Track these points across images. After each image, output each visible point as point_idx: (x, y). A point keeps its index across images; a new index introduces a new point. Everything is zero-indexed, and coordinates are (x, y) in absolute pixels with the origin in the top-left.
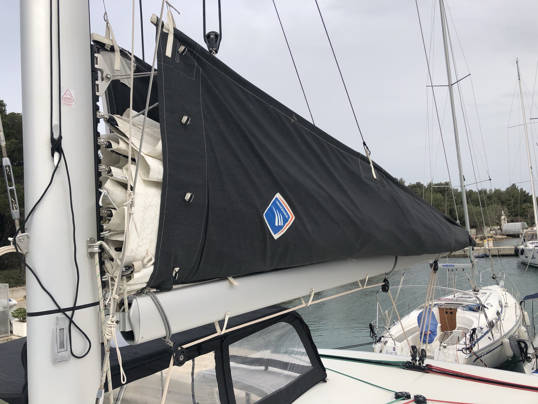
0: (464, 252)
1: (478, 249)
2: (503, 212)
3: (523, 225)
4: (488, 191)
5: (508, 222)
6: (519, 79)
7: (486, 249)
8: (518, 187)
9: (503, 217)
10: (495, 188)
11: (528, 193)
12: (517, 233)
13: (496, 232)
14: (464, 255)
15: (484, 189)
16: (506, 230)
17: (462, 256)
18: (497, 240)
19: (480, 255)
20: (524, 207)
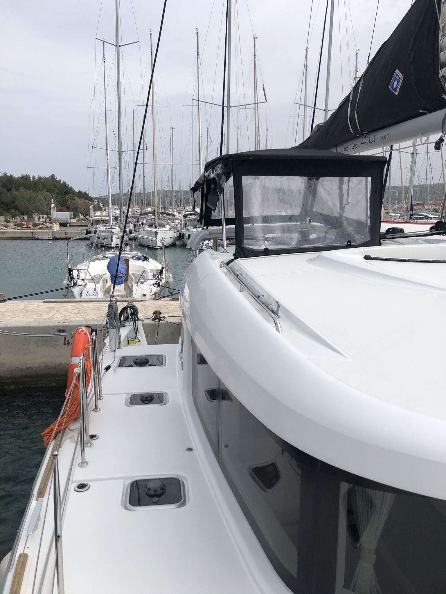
0: (32, 234)
1: (47, 232)
2: (53, 200)
3: (70, 215)
4: (31, 178)
5: (56, 211)
6: (104, 62)
7: (54, 232)
8: (57, 178)
9: (53, 205)
10: (38, 176)
11: (68, 185)
12: (65, 222)
13: (45, 220)
14: (32, 237)
15: (27, 175)
16: (55, 219)
17: (29, 238)
18: (49, 227)
19: (51, 238)
20: (67, 198)
